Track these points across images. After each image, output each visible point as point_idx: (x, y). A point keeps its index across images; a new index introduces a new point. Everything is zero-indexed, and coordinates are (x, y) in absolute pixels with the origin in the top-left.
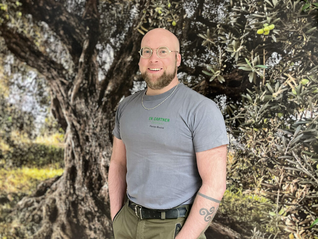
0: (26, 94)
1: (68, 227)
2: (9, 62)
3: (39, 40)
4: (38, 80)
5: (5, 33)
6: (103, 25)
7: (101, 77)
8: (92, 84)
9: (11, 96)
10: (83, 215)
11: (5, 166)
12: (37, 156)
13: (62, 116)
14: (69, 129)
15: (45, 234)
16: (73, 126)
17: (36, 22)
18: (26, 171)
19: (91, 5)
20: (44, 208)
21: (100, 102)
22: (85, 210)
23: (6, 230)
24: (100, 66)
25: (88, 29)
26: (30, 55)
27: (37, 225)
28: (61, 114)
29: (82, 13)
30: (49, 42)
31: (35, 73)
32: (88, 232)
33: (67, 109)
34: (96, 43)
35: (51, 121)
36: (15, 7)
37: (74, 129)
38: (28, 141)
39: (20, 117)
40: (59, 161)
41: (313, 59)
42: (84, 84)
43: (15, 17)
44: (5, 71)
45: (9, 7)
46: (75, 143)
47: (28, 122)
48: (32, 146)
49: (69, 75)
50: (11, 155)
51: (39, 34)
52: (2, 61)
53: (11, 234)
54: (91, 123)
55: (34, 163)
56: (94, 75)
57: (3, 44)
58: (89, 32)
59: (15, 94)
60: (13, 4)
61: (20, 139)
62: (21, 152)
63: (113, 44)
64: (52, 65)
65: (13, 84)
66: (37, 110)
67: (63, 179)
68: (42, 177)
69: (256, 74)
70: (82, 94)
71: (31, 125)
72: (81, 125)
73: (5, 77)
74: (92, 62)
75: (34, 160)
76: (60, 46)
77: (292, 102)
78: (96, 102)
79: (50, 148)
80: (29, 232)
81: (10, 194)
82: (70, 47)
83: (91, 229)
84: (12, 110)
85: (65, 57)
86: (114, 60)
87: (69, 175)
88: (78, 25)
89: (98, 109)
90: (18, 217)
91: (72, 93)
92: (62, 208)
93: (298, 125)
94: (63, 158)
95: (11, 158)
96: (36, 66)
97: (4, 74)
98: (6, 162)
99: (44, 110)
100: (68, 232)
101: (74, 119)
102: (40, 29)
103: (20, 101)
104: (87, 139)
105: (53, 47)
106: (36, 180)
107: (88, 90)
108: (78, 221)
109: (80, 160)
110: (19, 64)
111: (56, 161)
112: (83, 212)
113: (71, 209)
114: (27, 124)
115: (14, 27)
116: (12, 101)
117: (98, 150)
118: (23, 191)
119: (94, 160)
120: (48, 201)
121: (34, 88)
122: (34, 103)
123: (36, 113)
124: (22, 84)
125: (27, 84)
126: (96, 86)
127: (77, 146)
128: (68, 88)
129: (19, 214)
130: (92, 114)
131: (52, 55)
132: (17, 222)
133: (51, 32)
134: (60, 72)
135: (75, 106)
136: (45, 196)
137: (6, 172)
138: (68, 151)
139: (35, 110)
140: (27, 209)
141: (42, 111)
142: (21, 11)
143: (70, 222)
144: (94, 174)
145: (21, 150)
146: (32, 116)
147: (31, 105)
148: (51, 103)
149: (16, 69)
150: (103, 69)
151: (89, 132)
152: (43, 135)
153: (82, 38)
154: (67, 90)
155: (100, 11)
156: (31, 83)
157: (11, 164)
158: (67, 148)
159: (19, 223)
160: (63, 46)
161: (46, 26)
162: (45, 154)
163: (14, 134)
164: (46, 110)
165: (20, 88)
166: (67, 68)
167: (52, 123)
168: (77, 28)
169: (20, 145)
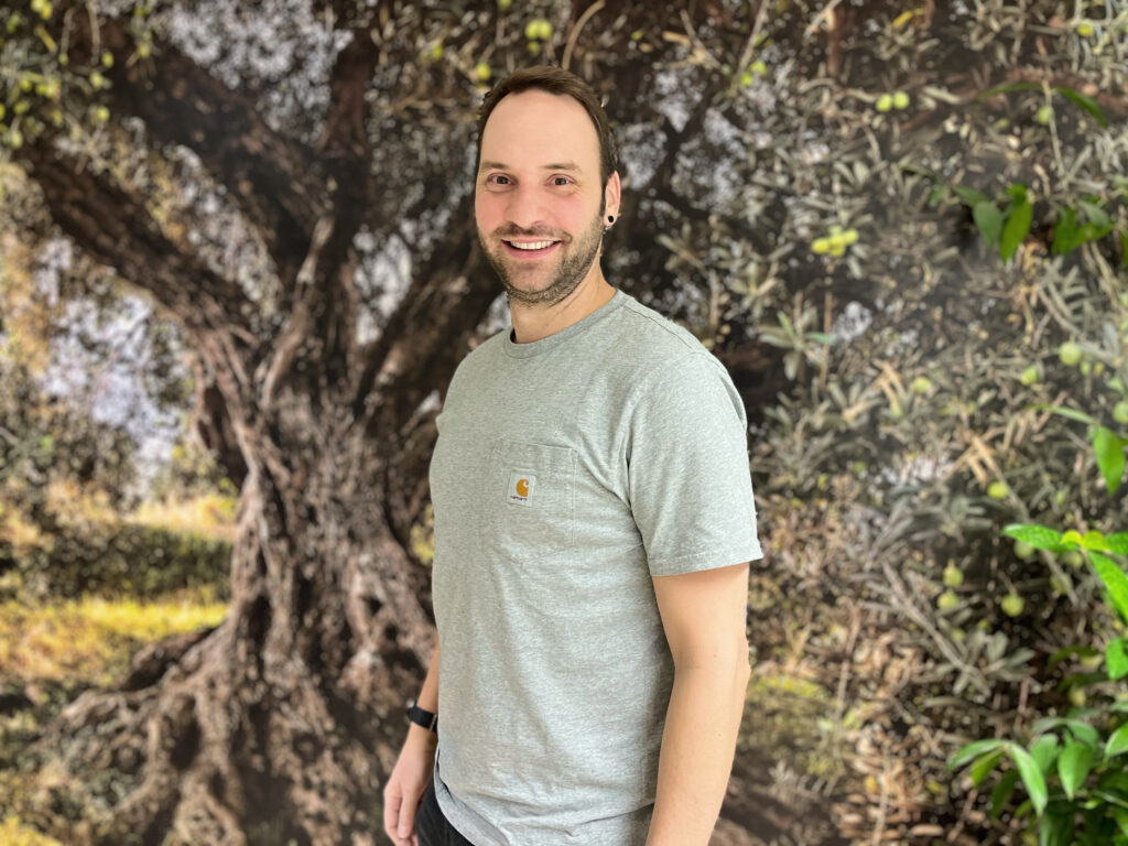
0: (111, 370)
1: (233, 784)
2: (54, 263)
3: (167, 204)
4: (155, 328)
5: (45, 169)
6: (381, 180)
7: (365, 332)
8: (337, 351)
9: (54, 370)
10: (284, 743)
11: (22, 594)
12: (138, 564)
13: (230, 442)
14: (252, 484)
15: (154, 807)
16: (266, 474)
17: (158, 144)
18: (97, 610)
19: (347, 115)
20: (153, 728)
21: (358, 408)
22: (294, 731)
23: (19, 795)
24: (365, 301)
25: (332, 185)
26: (131, 246)
27: (128, 779)
28: (228, 434)
29: (315, 135)
30: (199, 213)
31: (147, 304)
32: (298, 794)
33: (250, 421)
34: (356, 230)
35: (192, 454)
36: (87, 89)
37: (269, 485)
38: (110, 516)
39: (85, 441)
40: (215, 579)
41: (944, 328)
42: (310, 351)
43: (84, 120)
44: (38, 289)
45: (67, 90)
46: (270, 526)
47: (113, 458)
48: (121, 533)
49: (261, 320)
50: (44, 560)
51: (165, 184)
52: (29, 255)
53: (38, 807)
54: (327, 468)
55: (127, 584)
56: (344, 325)
57: (35, 205)
58: (334, 196)
59: (69, 367)
60: (80, 82)
61: (81, 510)
62: (80, 552)
63: (410, 238)
64: (207, 284)
65: (64, 332)
66: (147, 421)
67: (224, 637)
68: (151, 631)
69: (803, 356)
70: (303, 381)
71: (122, 467)
72: (292, 470)
73: (38, 309)
74: (339, 284)
75: (128, 575)
76: (237, 229)
77: (890, 437)
78: (346, 406)
79: (185, 538)
80: (100, 802)
81: (36, 681)
82: (271, 234)
83: (308, 785)
84: (56, 415)
85: (252, 264)
86: (411, 287)
87: (245, 624)
88: (300, 170)
89: (350, 427)
90: (62, 753)
91: (268, 375)
92: (215, 726)
93: (900, 495)
94: (228, 572)
95: (44, 570)
96: (150, 281)
97: (34, 298)
98: (25, 582)
99: (170, 420)
100: (233, 797)
101: (271, 453)
102: (169, 170)
103: (87, 388)
104: (311, 515)
105: (213, 230)
106: (130, 640)
107: (322, 368)
108: (268, 763)
109: (283, 577)
110: (88, 270)
111: (205, 581)
112: (288, 736)
113: (248, 726)
114: (106, 463)
115: (78, 154)
116: (57, 387)
117: (344, 548)
118: (84, 673)
119: (329, 578)
120: (168, 703)
121: (139, 351)
122: (137, 396)
123: (141, 430)
124: (95, 335)
125: (117, 335)
126: (351, 358)
127: (275, 537)
128: (256, 357)
129: (64, 746)
130: (333, 441)
131: (208, 254)
132: (56, 770)
133: (208, 183)
134: (233, 306)
135: (276, 414)
136: (160, 688)
137: (23, 612)
138: (245, 549)
139: (138, 419)
140: (95, 730)
141: (163, 424)
142: (108, 106)
143: (241, 768)
144: (327, 621)
145: (81, 543)
146: (128, 438)
147: (124, 403)
148: (197, 400)
149: (79, 286)
150: (375, 311)
151: (318, 496)
152: (163, 499)
153: (312, 212)
154: (251, 365)
155: (375, 138)
156: (130, 335)
157: (42, 588)
158: (242, 542)
159: (64, 772)
160: (247, 230)
161: (193, 161)
162: (167, 560)
163: (60, 493)
164: (177, 423)
165: (90, 346)
166: (256, 295)
167: (196, 462)
168: (298, 179)
169: (78, 529)
